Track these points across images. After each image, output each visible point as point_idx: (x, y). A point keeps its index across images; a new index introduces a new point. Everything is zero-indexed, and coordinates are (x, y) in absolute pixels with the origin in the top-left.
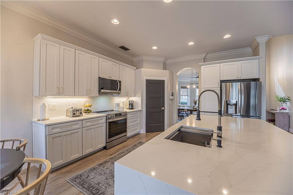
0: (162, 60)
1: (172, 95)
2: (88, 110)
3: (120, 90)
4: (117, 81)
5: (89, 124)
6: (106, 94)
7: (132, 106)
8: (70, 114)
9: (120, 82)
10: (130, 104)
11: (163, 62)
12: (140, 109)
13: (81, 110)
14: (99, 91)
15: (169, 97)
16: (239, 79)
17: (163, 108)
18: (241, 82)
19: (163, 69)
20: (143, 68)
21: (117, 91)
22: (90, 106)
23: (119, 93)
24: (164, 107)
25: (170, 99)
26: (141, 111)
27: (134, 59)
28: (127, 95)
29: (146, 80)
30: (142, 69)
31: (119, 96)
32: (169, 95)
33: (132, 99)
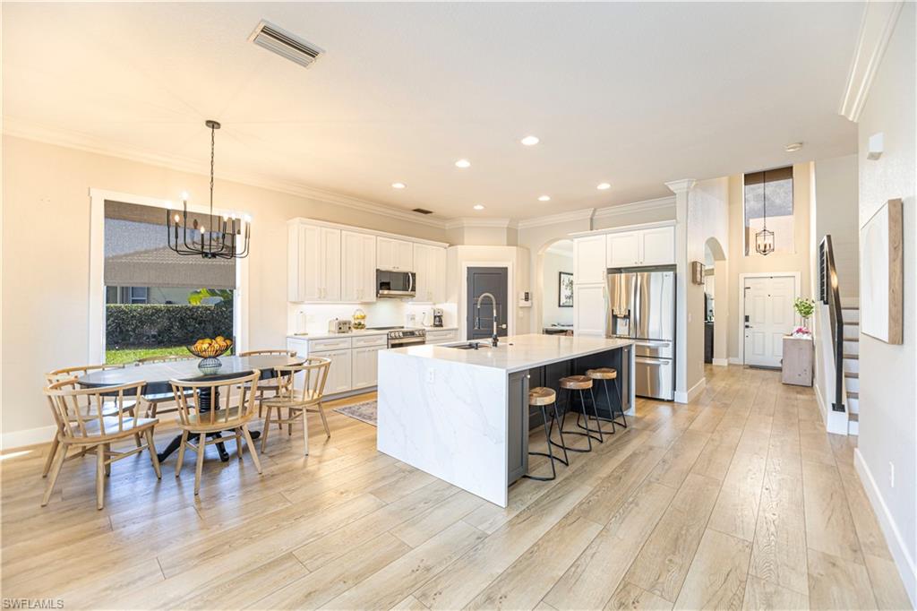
0: (505, 223)
1: (527, 299)
2: (360, 324)
3: (414, 289)
4: (407, 274)
5: (362, 344)
6: (390, 297)
7: (441, 321)
8: (334, 328)
9: (414, 275)
10: (435, 317)
11: (508, 228)
12: (455, 326)
13: (350, 323)
14: (378, 293)
15: (518, 302)
16: (640, 265)
17: (504, 326)
18: (636, 272)
19: (508, 245)
20: (463, 244)
21: (409, 292)
22: (363, 318)
23: (413, 296)
24: (506, 323)
25: (521, 308)
26: (456, 330)
27: (447, 225)
28: (429, 298)
29: (468, 268)
30: (459, 246)
31: (412, 301)
32: (518, 298)
33: (439, 306)
